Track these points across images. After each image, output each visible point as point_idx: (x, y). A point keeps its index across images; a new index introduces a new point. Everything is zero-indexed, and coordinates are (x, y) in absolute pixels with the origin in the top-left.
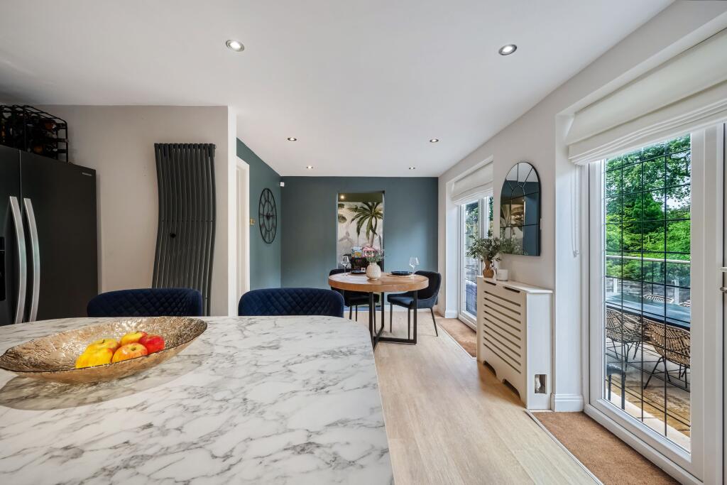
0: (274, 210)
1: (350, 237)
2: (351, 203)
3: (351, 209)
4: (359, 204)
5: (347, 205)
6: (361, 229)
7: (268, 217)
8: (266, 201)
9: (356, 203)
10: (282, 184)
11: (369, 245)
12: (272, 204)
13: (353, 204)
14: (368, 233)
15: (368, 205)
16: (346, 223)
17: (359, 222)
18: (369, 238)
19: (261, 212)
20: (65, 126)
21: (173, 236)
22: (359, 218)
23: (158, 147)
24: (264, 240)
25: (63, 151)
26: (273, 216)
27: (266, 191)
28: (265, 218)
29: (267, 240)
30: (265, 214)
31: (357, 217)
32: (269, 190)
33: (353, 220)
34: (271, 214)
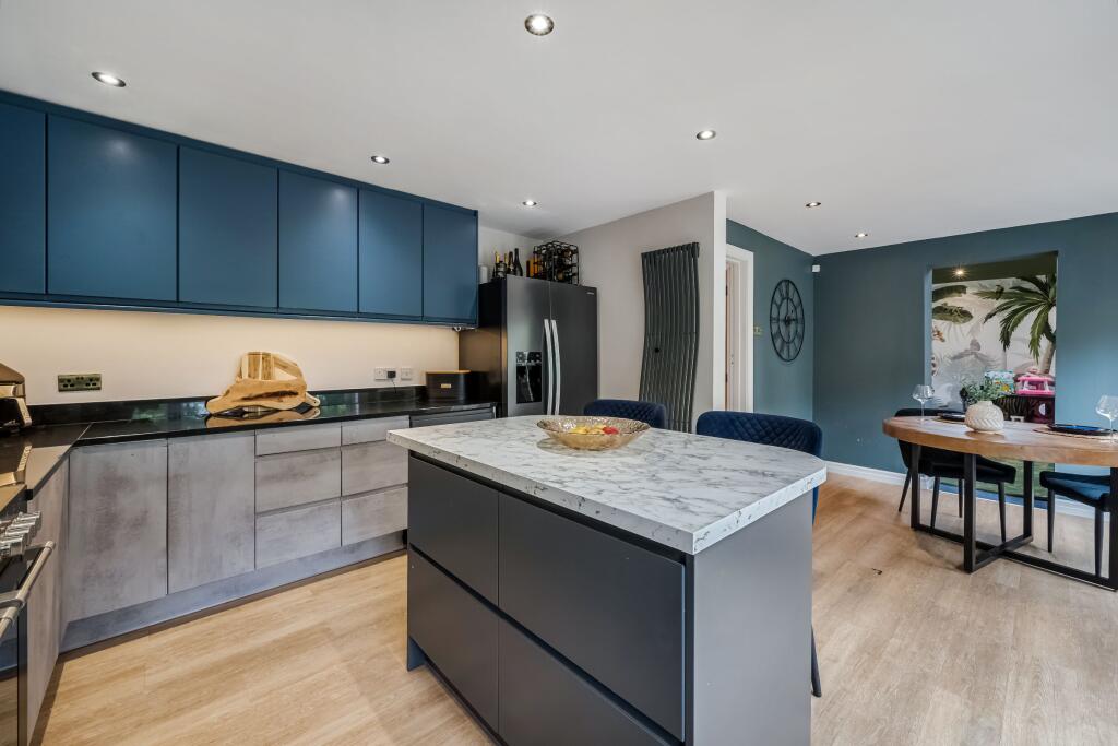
0: (799, 310)
1: (983, 351)
2: (986, 283)
3: (984, 294)
4: (1009, 283)
5: (973, 287)
6: (1015, 335)
7: (787, 322)
8: (783, 299)
9: (997, 281)
10: (816, 269)
11: (1039, 369)
12: (796, 300)
13: (991, 284)
14: (1034, 344)
15: (1037, 283)
16: (972, 323)
17: (1007, 320)
18: (1037, 354)
19: (775, 315)
20: (576, 252)
21: (657, 350)
22: (1010, 310)
23: (644, 256)
24: (780, 356)
25: (574, 275)
26: (796, 320)
27: (783, 284)
28: (782, 325)
29: (785, 355)
30: (782, 317)
31: (1001, 309)
32: (788, 281)
33: (990, 316)
34: (793, 316)
